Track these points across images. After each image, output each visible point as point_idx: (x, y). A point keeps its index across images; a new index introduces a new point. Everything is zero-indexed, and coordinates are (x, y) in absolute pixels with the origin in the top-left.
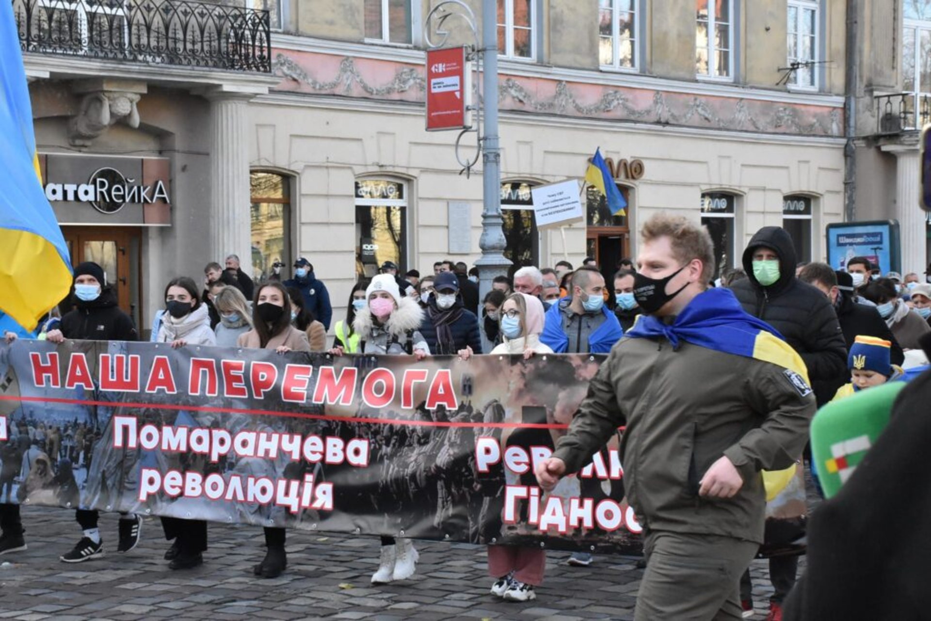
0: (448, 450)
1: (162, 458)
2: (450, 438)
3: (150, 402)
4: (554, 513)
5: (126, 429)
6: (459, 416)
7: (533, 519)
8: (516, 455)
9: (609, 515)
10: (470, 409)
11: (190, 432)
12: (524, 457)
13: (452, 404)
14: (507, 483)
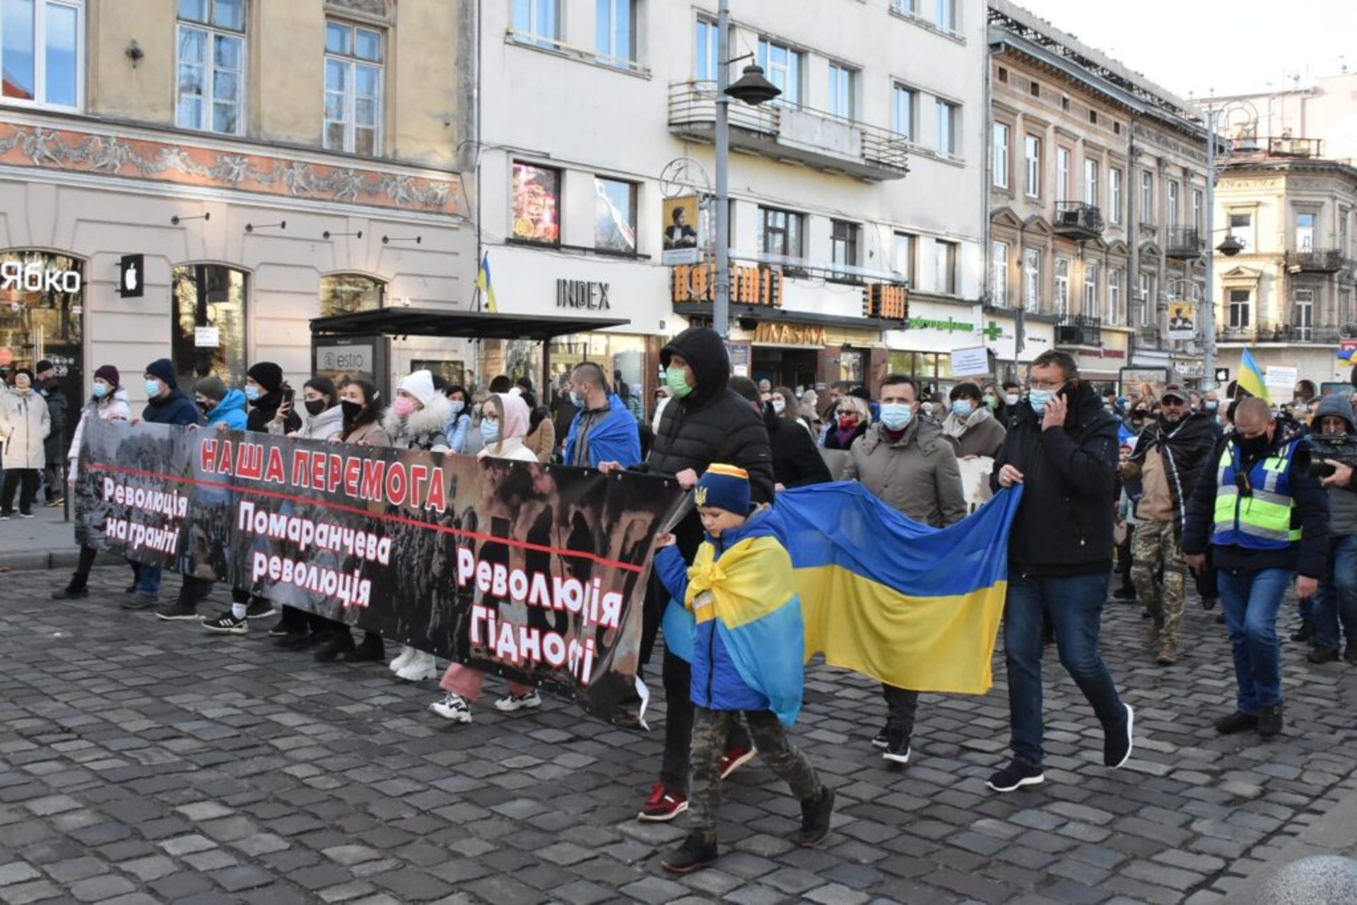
0: (438, 557)
1: (268, 543)
2: (438, 543)
3: (266, 490)
4: (507, 641)
5: (246, 513)
6: (445, 521)
7: (492, 644)
8: (484, 571)
9: (554, 649)
10: (453, 513)
11: (289, 520)
12: (488, 574)
14: (474, 601)
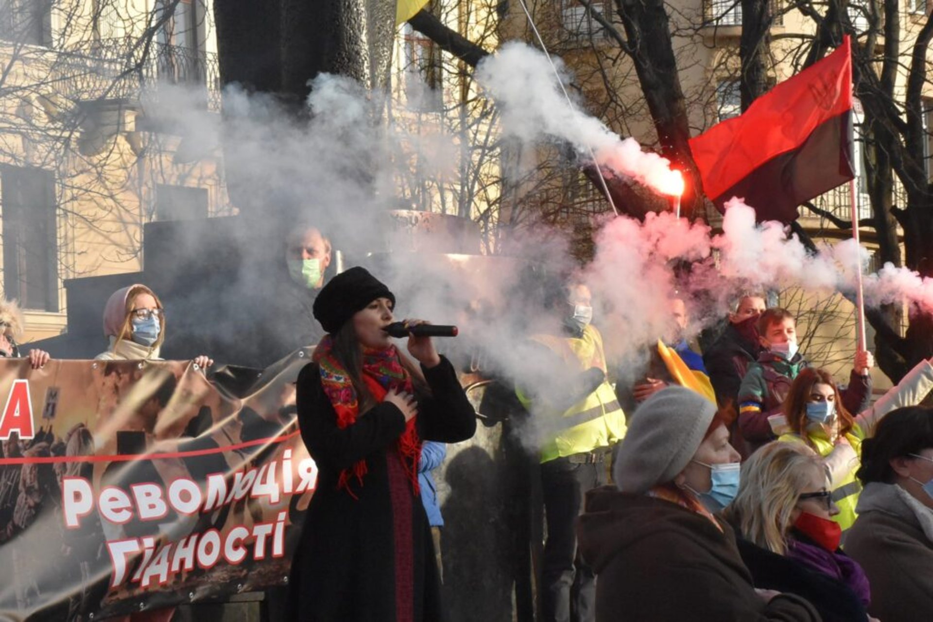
0: (26, 499)
2: (24, 481)
4: (159, 562)
6: (35, 448)
8: (113, 499)
9: (209, 548)
10: (50, 437)
12: (124, 501)
13: (26, 431)
14: (108, 540)
